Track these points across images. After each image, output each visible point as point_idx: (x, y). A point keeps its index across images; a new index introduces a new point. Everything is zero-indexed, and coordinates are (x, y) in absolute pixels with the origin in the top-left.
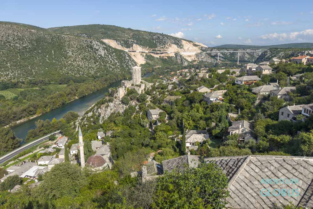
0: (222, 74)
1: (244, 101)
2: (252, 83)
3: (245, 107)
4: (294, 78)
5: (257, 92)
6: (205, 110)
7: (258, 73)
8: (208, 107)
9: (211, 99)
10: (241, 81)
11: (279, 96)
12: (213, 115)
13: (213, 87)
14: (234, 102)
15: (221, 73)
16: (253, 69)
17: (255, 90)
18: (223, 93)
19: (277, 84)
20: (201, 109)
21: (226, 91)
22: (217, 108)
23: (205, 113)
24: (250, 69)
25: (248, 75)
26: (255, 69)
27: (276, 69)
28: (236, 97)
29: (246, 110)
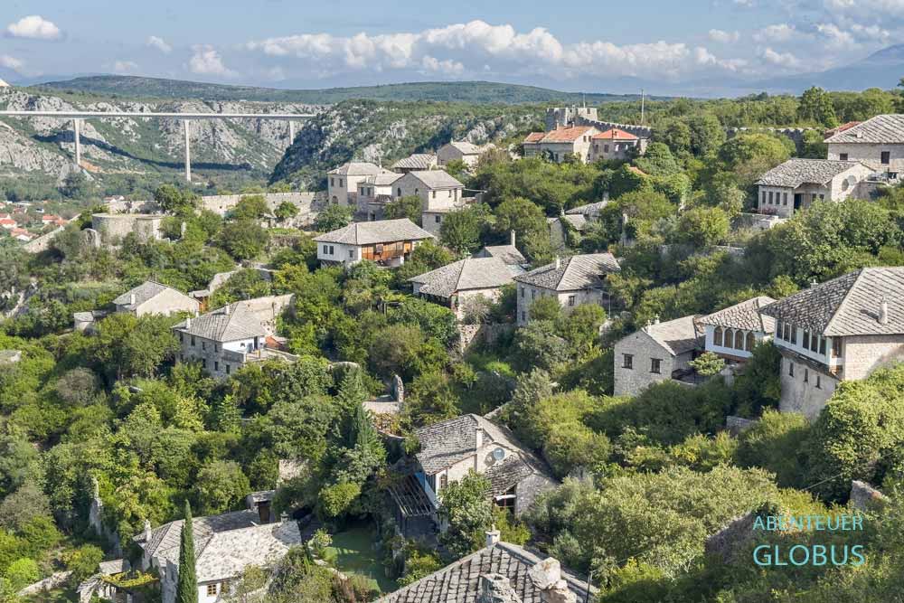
0: (230, 216)
1: (407, 338)
2: (396, 255)
3: (419, 362)
4: (576, 219)
5: (444, 291)
6: (208, 408)
7: (407, 206)
8: (221, 391)
9: (226, 346)
10: (351, 248)
11: (563, 299)
12: (277, 421)
13: (205, 285)
14: (350, 351)
15: (222, 213)
16: (379, 191)
17: (431, 281)
18: (278, 311)
19: (512, 248)
20: (185, 406)
21: (286, 299)
22: (275, 387)
23: (211, 422)
24: (365, 189)
25: (361, 216)
26: (388, 191)
27: (481, 187)
28: (351, 321)
29: (433, 377)
